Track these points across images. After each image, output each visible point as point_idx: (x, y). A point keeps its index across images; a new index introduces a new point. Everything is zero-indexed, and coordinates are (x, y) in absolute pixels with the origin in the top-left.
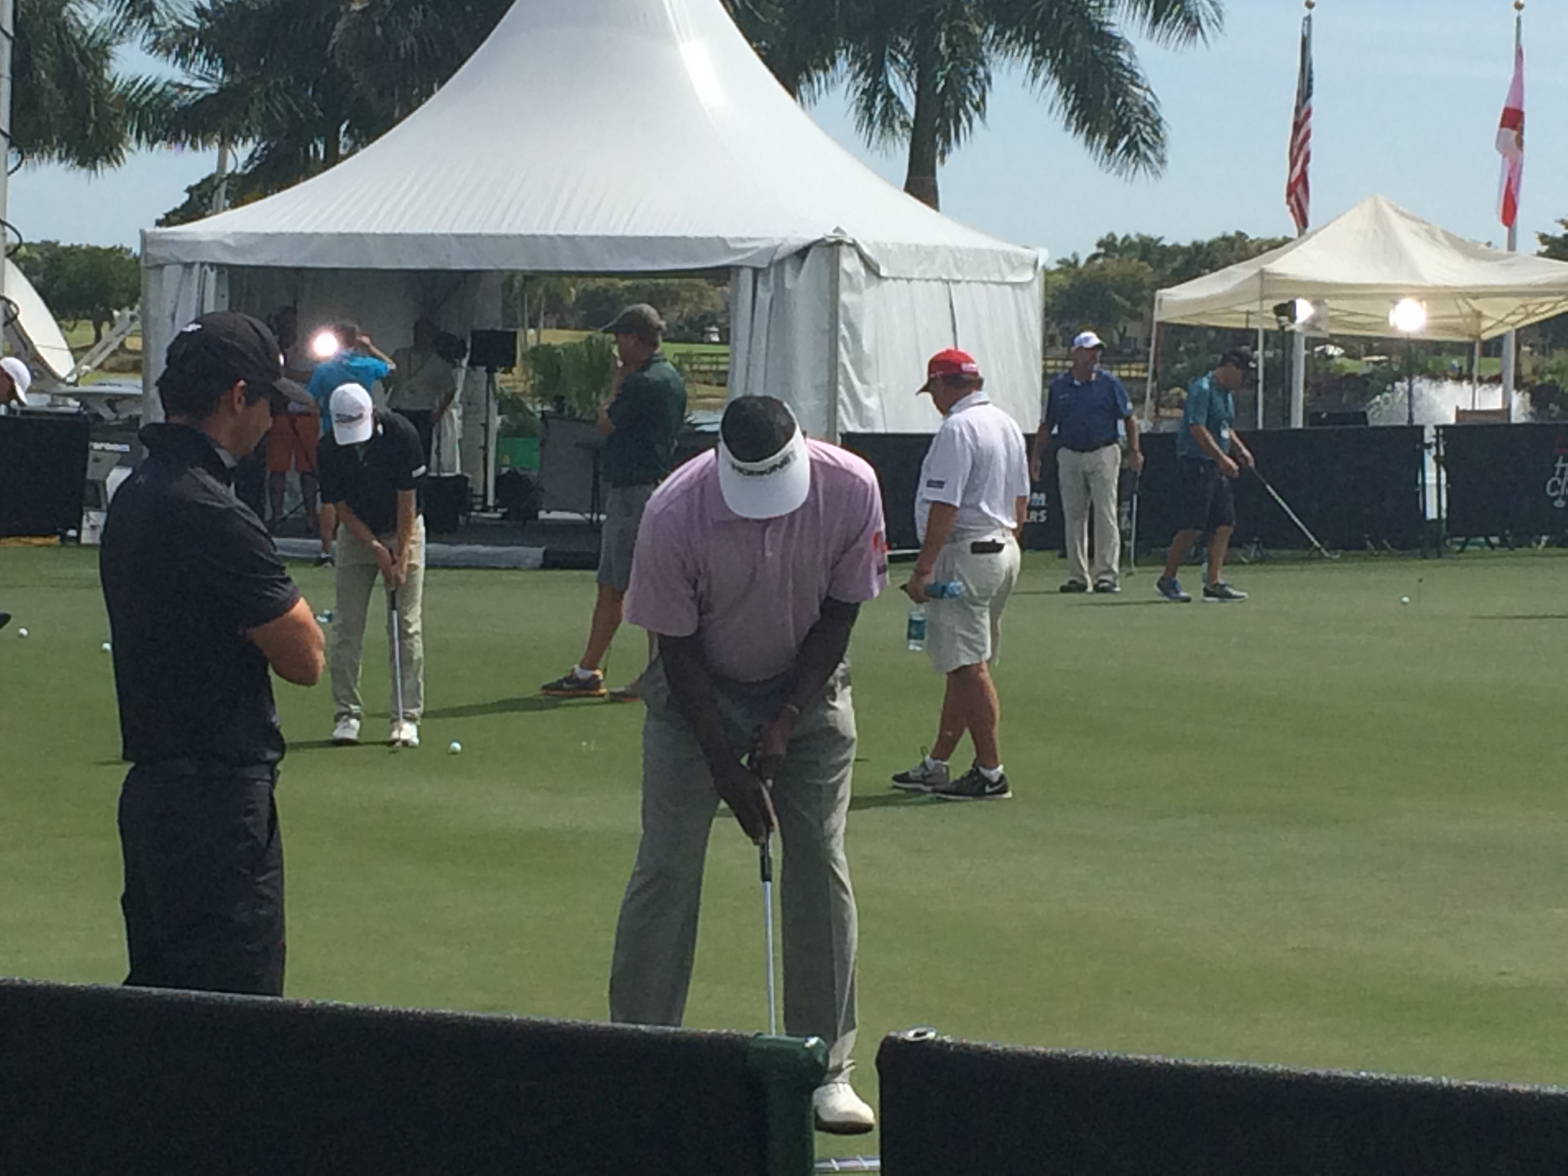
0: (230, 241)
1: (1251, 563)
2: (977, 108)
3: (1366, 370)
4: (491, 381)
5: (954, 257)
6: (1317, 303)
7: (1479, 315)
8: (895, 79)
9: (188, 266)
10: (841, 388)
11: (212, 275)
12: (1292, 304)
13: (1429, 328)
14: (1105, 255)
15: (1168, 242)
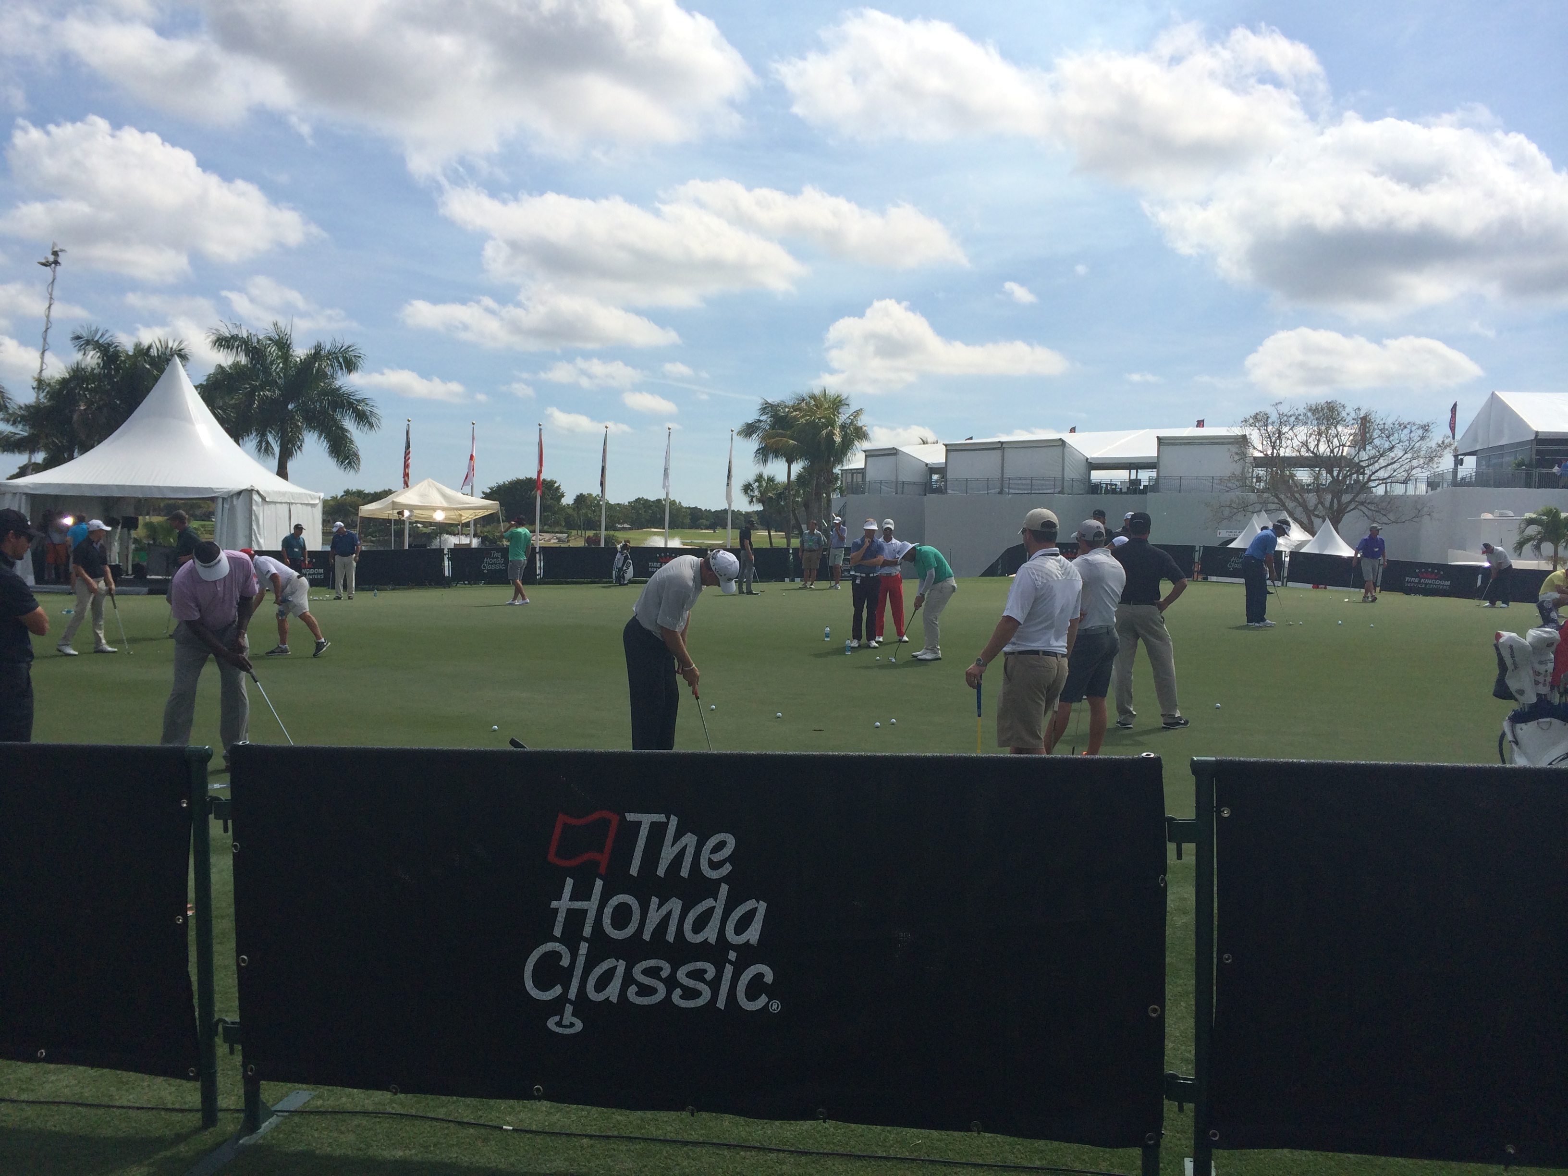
0: (30, 486)
1: (390, 590)
2: (299, 448)
3: (430, 531)
4: (129, 534)
5: (292, 496)
6: (411, 511)
7: (461, 515)
8: (270, 439)
9: (15, 494)
10: (253, 536)
11: (24, 497)
12: (403, 511)
13: (445, 519)
14: (346, 495)
15: (366, 492)
